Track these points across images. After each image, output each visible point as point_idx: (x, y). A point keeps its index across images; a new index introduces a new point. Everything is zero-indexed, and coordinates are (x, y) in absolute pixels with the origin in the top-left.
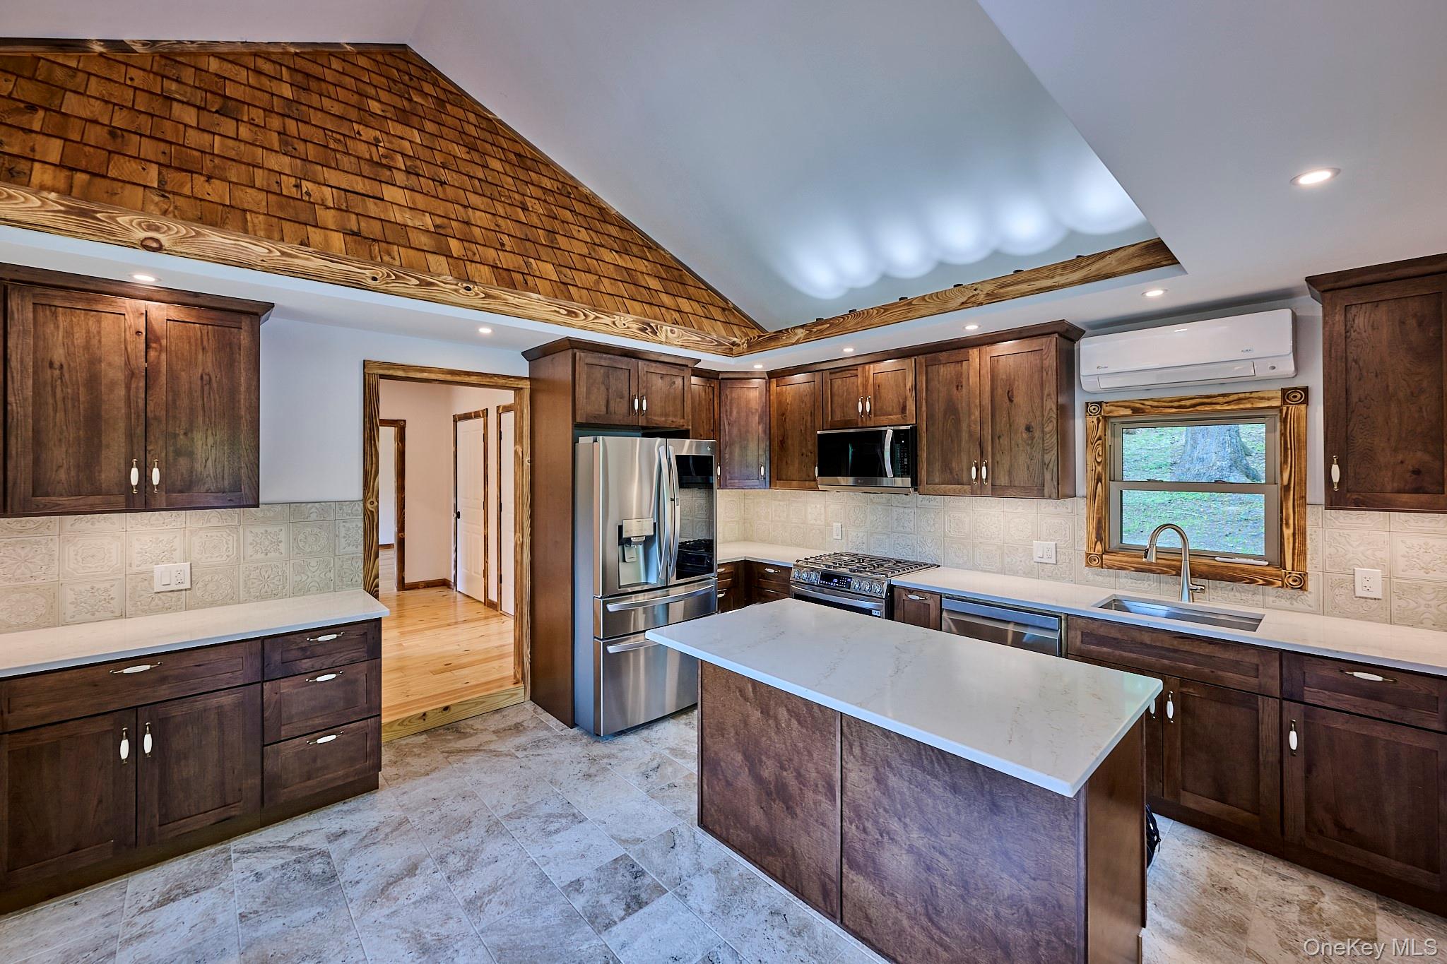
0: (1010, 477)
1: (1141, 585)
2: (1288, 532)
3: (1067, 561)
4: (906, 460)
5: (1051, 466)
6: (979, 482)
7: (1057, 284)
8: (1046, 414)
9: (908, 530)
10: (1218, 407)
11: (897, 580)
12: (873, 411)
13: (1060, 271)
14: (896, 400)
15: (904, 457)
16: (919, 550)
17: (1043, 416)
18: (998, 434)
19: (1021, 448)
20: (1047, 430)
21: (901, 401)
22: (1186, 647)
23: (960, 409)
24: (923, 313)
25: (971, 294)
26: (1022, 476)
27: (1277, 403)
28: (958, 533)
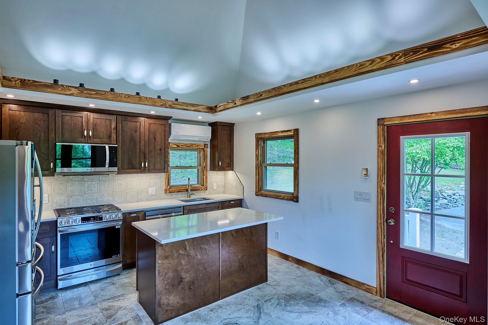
0: (154, 166)
1: (178, 196)
2: (205, 177)
3: (159, 193)
6: (144, 168)
7: (188, 109)
8: (166, 146)
9: (94, 192)
10: (194, 147)
13: (189, 106)
14: (105, 132)
15: (114, 158)
18: (150, 150)
19: (158, 156)
20: (166, 150)
21: (108, 133)
22: (208, 206)
23: (136, 140)
24: (146, 103)
25: (164, 103)
26: (158, 166)
27: (203, 147)
28: (119, 190)
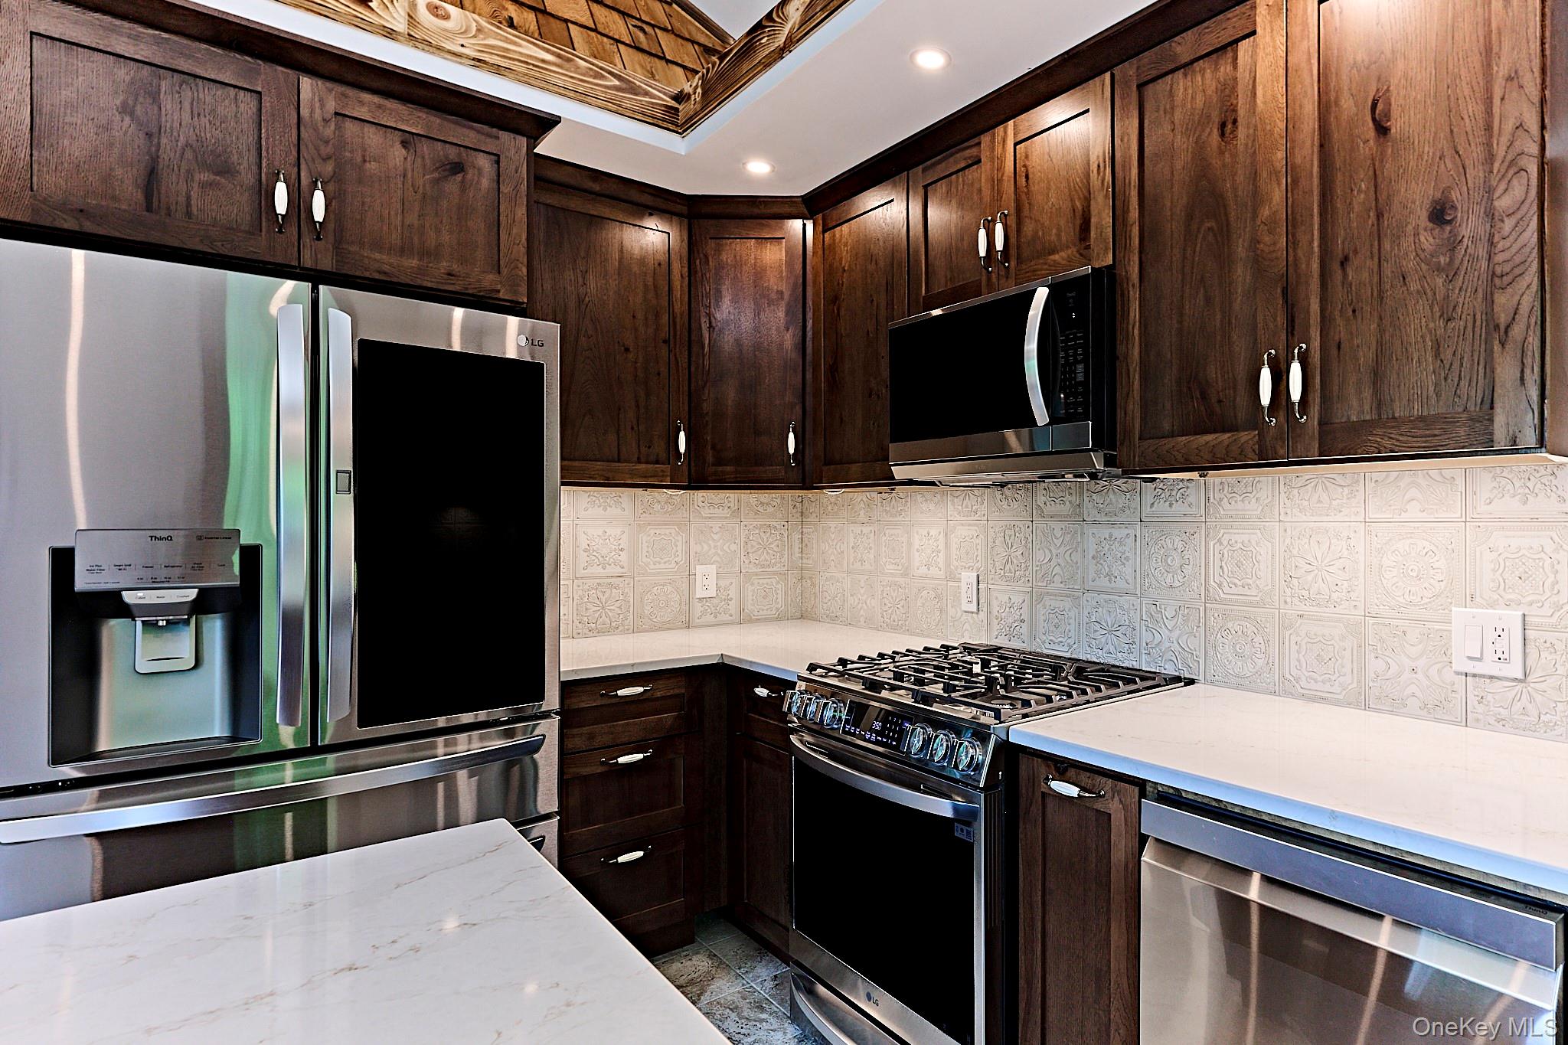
0: (1378, 394)
4: (1080, 367)
5: (1517, 331)
6: (1282, 415)
8: (1500, 151)
9: (1120, 584)
11: (1028, 732)
12: (1013, 252)
14: (1066, 206)
15: (1077, 362)
16: (1147, 636)
17: (1490, 158)
18: (1339, 247)
19: (1414, 287)
20: (1503, 203)
23: (1230, 195)
28: (1240, 590)
